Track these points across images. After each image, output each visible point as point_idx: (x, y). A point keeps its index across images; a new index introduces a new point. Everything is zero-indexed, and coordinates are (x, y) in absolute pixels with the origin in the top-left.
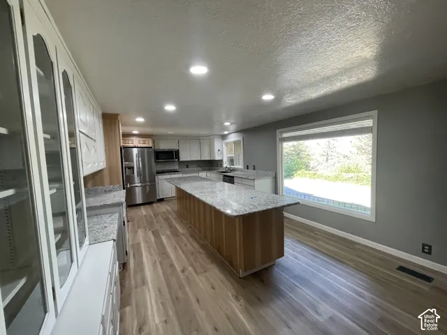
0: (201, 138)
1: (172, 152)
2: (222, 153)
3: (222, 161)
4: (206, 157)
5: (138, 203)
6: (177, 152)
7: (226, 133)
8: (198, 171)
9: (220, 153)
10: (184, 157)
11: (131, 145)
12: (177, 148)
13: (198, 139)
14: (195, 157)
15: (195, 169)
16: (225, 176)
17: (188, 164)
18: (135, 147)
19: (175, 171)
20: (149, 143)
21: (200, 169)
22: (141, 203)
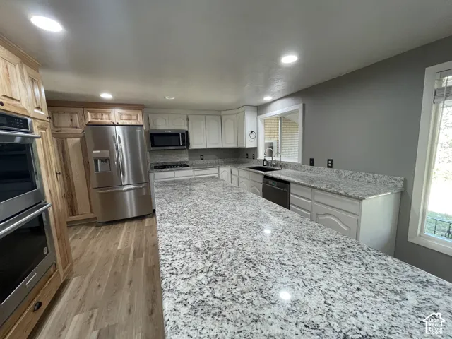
0: (223, 113)
1: (177, 134)
2: (257, 136)
3: (255, 149)
4: (230, 143)
5: (130, 215)
6: (185, 135)
7: (267, 98)
8: (217, 166)
9: (252, 136)
10: (197, 142)
11: (108, 122)
12: (186, 129)
13: (217, 113)
14: (214, 143)
15: (214, 161)
16: (266, 177)
17: (202, 153)
18: (114, 125)
19: (183, 166)
20: (137, 119)
21: (220, 161)
22: (135, 215)
